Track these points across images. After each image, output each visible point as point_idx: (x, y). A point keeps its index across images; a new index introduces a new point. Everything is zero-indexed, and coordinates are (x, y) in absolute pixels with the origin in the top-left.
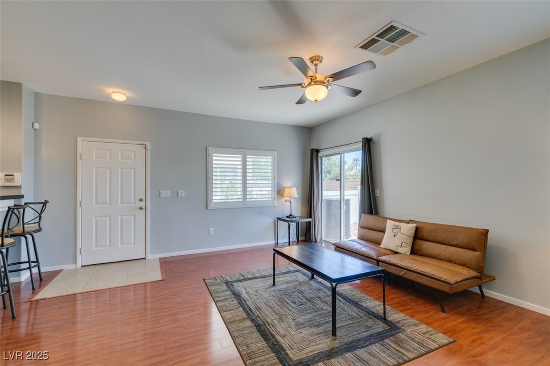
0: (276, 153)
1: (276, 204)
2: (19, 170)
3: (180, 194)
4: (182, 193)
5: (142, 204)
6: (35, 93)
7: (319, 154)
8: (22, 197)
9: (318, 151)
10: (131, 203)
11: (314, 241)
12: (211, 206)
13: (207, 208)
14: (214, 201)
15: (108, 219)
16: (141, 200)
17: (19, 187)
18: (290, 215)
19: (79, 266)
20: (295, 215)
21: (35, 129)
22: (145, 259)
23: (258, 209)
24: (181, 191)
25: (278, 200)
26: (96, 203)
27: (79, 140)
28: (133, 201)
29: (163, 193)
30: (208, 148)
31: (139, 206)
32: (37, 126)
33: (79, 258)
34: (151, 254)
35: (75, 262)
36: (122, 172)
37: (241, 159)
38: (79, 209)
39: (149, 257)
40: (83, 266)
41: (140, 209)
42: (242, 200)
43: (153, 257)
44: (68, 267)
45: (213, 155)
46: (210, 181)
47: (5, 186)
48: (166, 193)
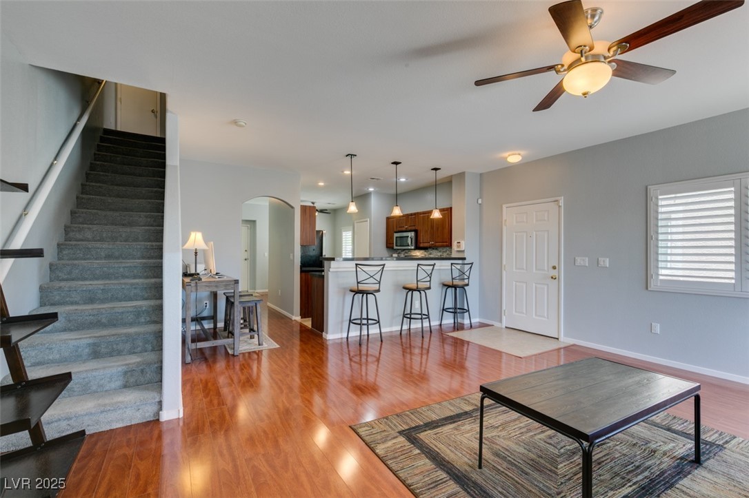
2: (463, 238)
3: (602, 263)
4: (605, 262)
5: (554, 273)
6: (481, 175)
8: (464, 259)
10: (544, 270)
12: (652, 286)
13: (647, 288)
14: (661, 278)
16: (554, 268)
17: (463, 251)
19: (504, 326)
21: (480, 204)
22: (558, 339)
24: (603, 259)
26: (516, 268)
27: (504, 206)
28: (546, 268)
29: (579, 261)
30: (649, 187)
31: (551, 275)
32: (480, 201)
33: (504, 318)
34: (565, 336)
35: (501, 321)
36: (536, 235)
37: (732, 196)
38: (504, 273)
39: (562, 338)
40: (506, 327)
41: (552, 278)
42: (733, 281)
43: (566, 340)
44: (497, 324)
45: (660, 197)
46: (652, 243)
47: (458, 251)
48: (582, 261)
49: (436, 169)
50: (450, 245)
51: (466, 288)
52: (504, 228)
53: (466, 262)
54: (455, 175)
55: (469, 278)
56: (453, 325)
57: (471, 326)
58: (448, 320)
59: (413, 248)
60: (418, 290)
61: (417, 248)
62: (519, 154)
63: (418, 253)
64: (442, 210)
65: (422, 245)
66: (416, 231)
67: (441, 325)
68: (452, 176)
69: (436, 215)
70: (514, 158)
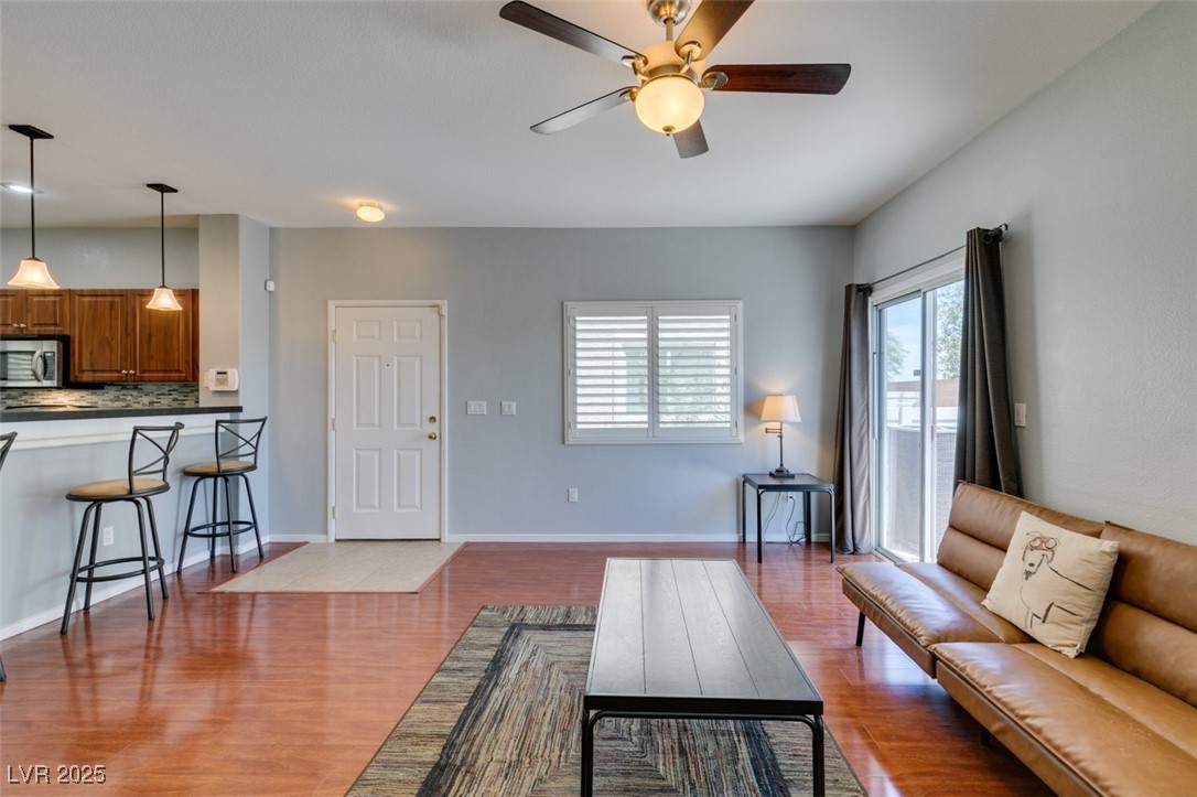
0: (740, 304)
1: (741, 438)
2: (235, 365)
3: (507, 409)
4: (511, 408)
5: (433, 428)
6: (272, 230)
7: (870, 300)
8: (239, 409)
9: (866, 290)
10: (414, 425)
11: (851, 548)
12: (571, 438)
13: (563, 442)
14: (579, 426)
15: (376, 455)
16: (432, 419)
17: (235, 392)
18: (777, 471)
19: (332, 540)
20: (792, 472)
21: (270, 292)
22: (439, 540)
23: (691, 449)
24: (508, 403)
25: (747, 428)
26: (358, 424)
27: (331, 305)
28: (418, 421)
29: (474, 407)
30: (565, 303)
31: (430, 432)
32: (271, 286)
33: (332, 523)
34: (450, 532)
35: (325, 531)
36: (399, 363)
37: (645, 326)
38: (332, 435)
39: (446, 538)
40: (337, 540)
41: (430, 437)
42: (646, 426)
43: (454, 539)
44: (315, 538)
45: (578, 318)
46: (569, 380)
47: (217, 392)
48: (478, 407)
49: (162, 188)
50: (190, 380)
51: (246, 474)
52: (332, 346)
53: (242, 416)
54: (206, 216)
55: (255, 453)
56: (208, 564)
57: (261, 556)
58: (198, 555)
59: (54, 383)
60: (130, 496)
61: (68, 383)
62: (381, 209)
63: (67, 400)
64: (180, 294)
65: (87, 377)
66: (65, 342)
67: (179, 572)
68: (197, 217)
69: (164, 301)
70: (371, 213)
